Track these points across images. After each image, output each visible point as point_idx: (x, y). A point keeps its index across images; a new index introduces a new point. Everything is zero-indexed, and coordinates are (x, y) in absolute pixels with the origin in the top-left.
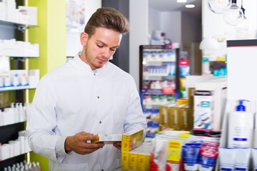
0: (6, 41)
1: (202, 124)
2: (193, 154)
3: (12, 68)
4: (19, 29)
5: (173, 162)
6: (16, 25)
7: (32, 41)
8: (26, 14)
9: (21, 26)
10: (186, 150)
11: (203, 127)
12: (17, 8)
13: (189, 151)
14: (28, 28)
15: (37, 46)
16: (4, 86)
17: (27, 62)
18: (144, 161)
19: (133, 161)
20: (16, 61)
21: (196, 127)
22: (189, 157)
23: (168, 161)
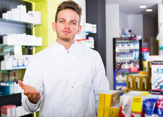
0: (19, 35)
1: (158, 85)
2: (152, 107)
3: (24, 53)
4: (29, 27)
5: (136, 113)
6: (26, 24)
7: (37, 35)
8: (33, 17)
9: (30, 25)
10: (146, 104)
11: (159, 87)
12: (27, 12)
13: (148, 105)
14: (35, 26)
15: (40, 38)
16: (18, 66)
17: (34, 49)
18: (115, 112)
20: (27, 49)
21: (153, 88)
22: (148, 109)
23: (132, 112)
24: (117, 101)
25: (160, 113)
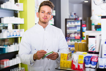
0: (11, 17)
1: (92, 49)
2: (88, 60)
3: (13, 28)
4: (16, 12)
5: (80, 64)
6: (15, 11)
7: (21, 17)
8: (19, 6)
9: (17, 11)
10: (86, 59)
11: (92, 50)
12: (15, 4)
13: (87, 59)
14: (19, 12)
15: (23, 19)
16: (10, 36)
17: (19, 26)
18: (69, 63)
19: (65, 63)
20: (15, 26)
21: (89, 50)
22: (87, 61)
23: (78, 63)
24: (70, 57)
25: (93, 64)
